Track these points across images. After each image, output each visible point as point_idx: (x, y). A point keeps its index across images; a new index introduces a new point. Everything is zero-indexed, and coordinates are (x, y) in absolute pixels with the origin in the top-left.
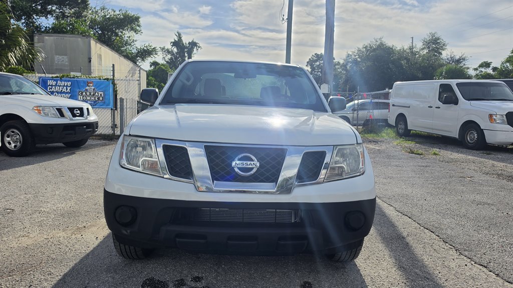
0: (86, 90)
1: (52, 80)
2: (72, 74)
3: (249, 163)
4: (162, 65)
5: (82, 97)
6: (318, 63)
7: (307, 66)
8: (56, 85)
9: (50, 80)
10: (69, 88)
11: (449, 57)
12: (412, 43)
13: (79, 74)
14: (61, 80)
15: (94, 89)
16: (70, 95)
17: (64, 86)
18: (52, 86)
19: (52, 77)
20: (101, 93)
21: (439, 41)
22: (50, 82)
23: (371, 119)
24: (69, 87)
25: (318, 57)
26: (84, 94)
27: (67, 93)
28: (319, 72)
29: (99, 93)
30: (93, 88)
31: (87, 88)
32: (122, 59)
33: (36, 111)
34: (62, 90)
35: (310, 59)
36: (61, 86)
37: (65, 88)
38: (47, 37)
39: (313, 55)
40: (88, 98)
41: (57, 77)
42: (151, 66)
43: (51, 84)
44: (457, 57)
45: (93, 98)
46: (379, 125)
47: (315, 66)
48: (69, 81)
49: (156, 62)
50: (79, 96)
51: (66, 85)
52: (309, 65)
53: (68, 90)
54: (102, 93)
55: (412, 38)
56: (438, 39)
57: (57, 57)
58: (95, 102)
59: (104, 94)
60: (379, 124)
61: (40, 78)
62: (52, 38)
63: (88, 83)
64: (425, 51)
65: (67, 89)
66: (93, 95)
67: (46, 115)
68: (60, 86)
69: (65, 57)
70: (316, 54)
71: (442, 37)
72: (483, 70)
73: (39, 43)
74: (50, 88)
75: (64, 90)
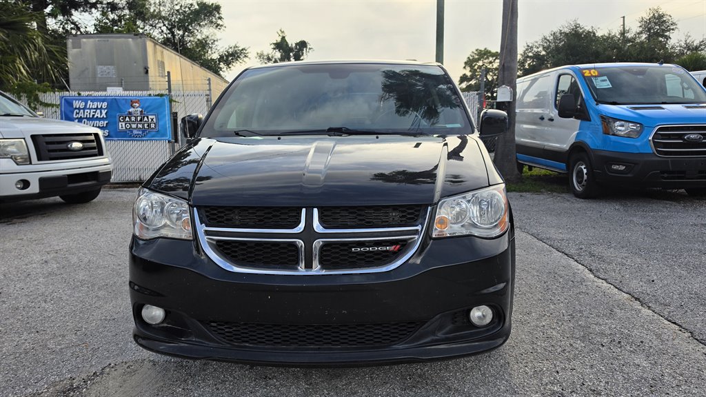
0: (130, 113)
1: (79, 100)
5: (124, 124)
6: (480, 63)
7: (464, 68)
8: (85, 108)
9: (76, 100)
10: (104, 112)
11: (683, 43)
12: (624, 25)
13: (119, 89)
14: (92, 100)
15: (141, 112)
16: (106, 122)
17: (97, 108)
18: (79, 109)
19: (79, 96)
20: (152, 117)
21: (664, 19)
22: (76, 104)
24: (104, 109)
25: (481, 54)
26: (127, 119)
27: (103, 119)
29: (150, 117)
30: (140, 109)
31: (131, 110)
34: (93, 115)
35: (469, 58)
36: (92, 108)
37: (98, 111)
38: (84, 40)
39: (473, 52)
40: (134, 126)
43: (78, 107)
44: (696, 43)
45: (140, 126)
47: (476, 67)
48: (104, 101)
50: (120, 124)
51: (99, 107)
52: (467, 67)
53: (104, 115)
54: (154, 117)
55: (624, 17)
56: (664, 16)
57: (100, 69)
58: (143, 132)
59: (158, 119)
61: (62, 97)
62: (92, 40)
63: (132, 102)
64: (644, 36)
65: (101, 114)
66: (141, 120)
68: (90, 109)
69: (112, 67)
70: (477, 50)
73: (74, 48)
74: (77, 113)
75: (98, 115)
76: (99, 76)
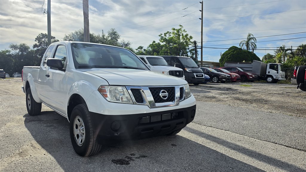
6: (43, 40)
7: (35, 41)
11: (122, 42)
12: (103, 33)
21: (116, 34)
25: (44, 36)
28: (45, 45)
35: (37, 37)
39: (39, 34)
44: (126, 43)
47: (41, 41)
52: (37, 41)
56: (116, 33)
64: (110, 38)
70: (41, 34)
71: (117, 32)
72: (140, 50)
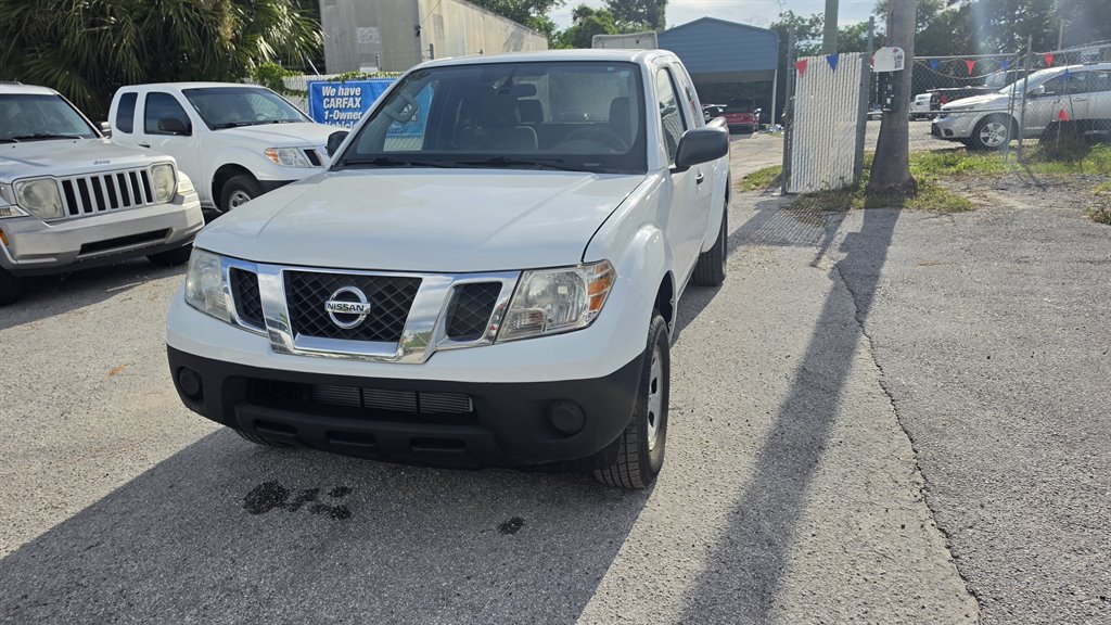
1: (329, 85)
2: (363, 70)
3: (350, 304)
4: (599, 14)
8: (336, 96)
9: (325, 85)
10: (358, 100)
13: (373, 70)
14: (344, 85)
16: (360, 114)
17: (349, 96)
18: (330, 97)
19: (329, 80)
22: (326, 91)
23: (1064, 123)
24: (358, 97)
27: (355, 110)
29: (411, 106)
32: (490, 17)
33: (271, 158)
34: (346, 105)
36: (344, 96)
37: (351, 99)
41: (337, 79)
42: (575, 19)
46: (1087, 137)
48: (357, 86)
49: (585, 8)
51: (352, 94)
53: (358, 104)
54: (416, 106)
57: (360, 31)
59: (420, 109)
60: (1087, 133)
61: (309, 82)
65: (355, 102)
67: (288, 163)
68: (342, 97)
69: (374, 29)
73: (327, 5)
74: (327, 103)
75: (351, 104)
76: (360, 42)
